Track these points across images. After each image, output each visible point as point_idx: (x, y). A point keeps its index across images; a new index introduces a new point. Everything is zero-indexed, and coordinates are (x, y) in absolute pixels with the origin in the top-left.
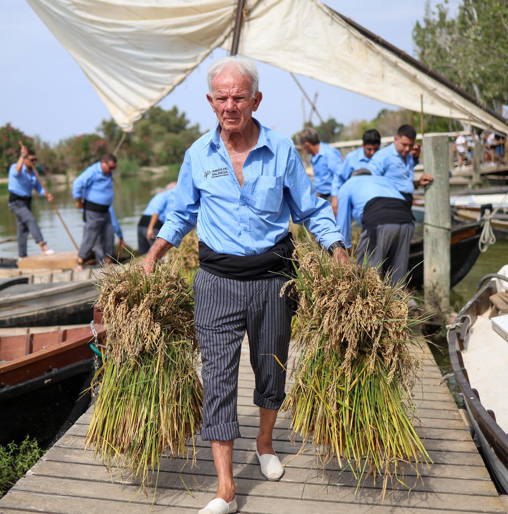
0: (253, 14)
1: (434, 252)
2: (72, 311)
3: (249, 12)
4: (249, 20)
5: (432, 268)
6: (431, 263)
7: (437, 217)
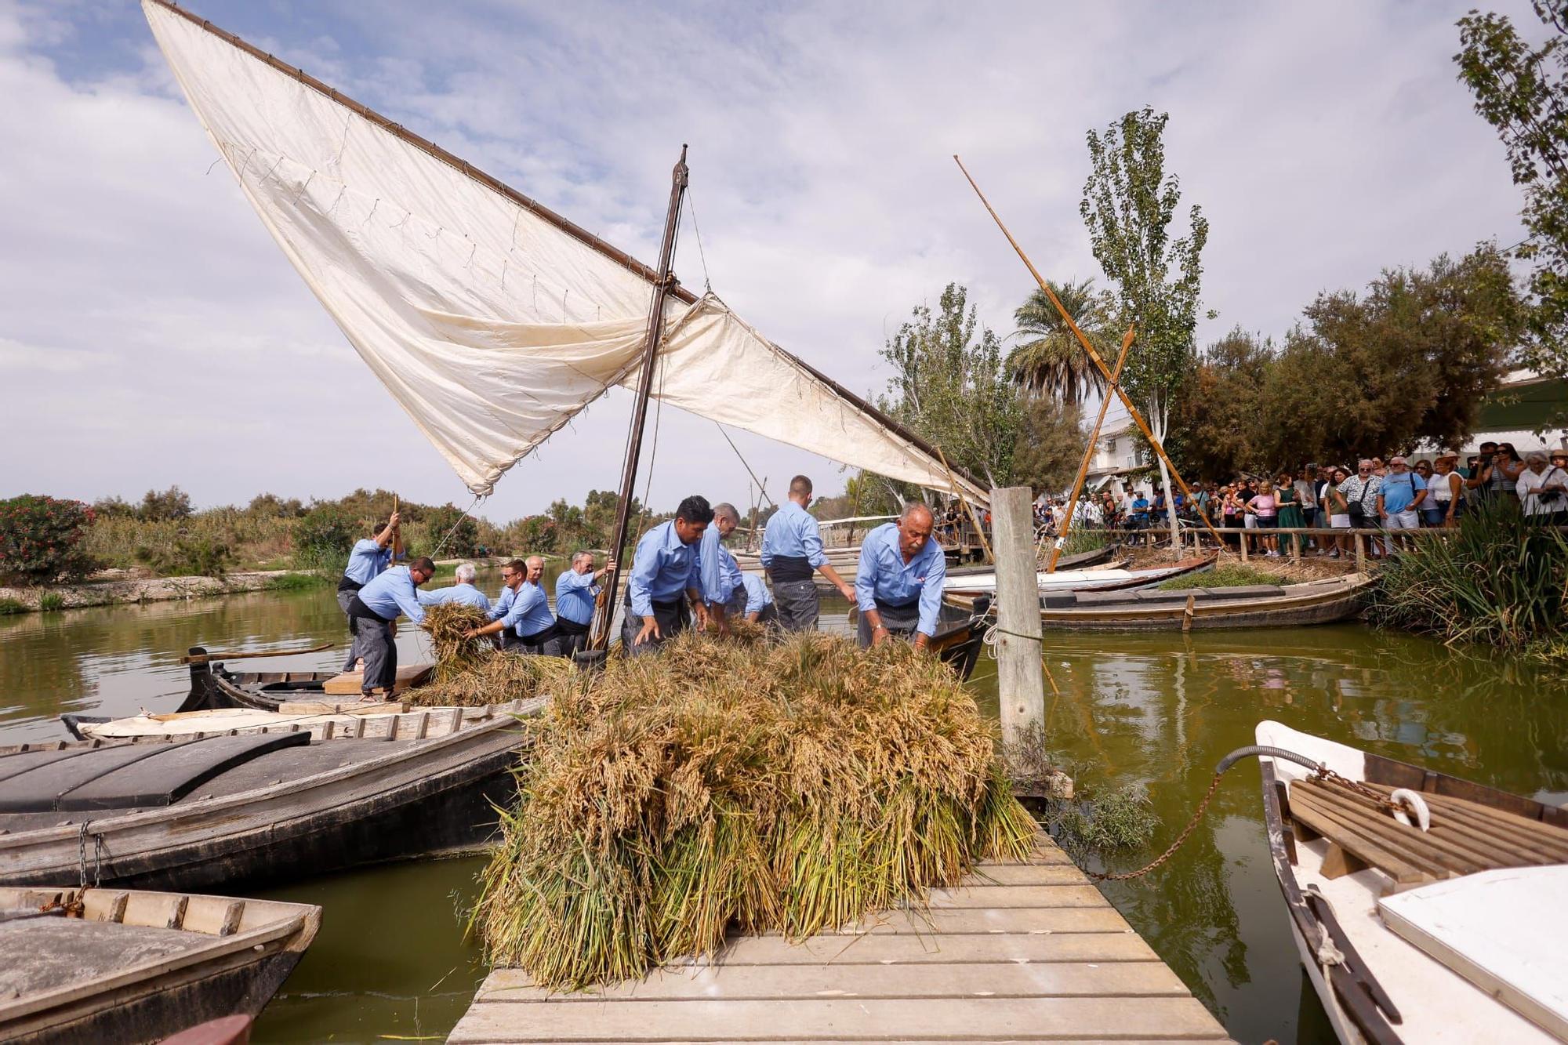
0: (674, 343)
1: (1018, 678)
2: (350, 818)
3: (667, 340)
4: (669, 351)
5: (1018, 706)
6: (1014, 697)
7: (1023, 621)
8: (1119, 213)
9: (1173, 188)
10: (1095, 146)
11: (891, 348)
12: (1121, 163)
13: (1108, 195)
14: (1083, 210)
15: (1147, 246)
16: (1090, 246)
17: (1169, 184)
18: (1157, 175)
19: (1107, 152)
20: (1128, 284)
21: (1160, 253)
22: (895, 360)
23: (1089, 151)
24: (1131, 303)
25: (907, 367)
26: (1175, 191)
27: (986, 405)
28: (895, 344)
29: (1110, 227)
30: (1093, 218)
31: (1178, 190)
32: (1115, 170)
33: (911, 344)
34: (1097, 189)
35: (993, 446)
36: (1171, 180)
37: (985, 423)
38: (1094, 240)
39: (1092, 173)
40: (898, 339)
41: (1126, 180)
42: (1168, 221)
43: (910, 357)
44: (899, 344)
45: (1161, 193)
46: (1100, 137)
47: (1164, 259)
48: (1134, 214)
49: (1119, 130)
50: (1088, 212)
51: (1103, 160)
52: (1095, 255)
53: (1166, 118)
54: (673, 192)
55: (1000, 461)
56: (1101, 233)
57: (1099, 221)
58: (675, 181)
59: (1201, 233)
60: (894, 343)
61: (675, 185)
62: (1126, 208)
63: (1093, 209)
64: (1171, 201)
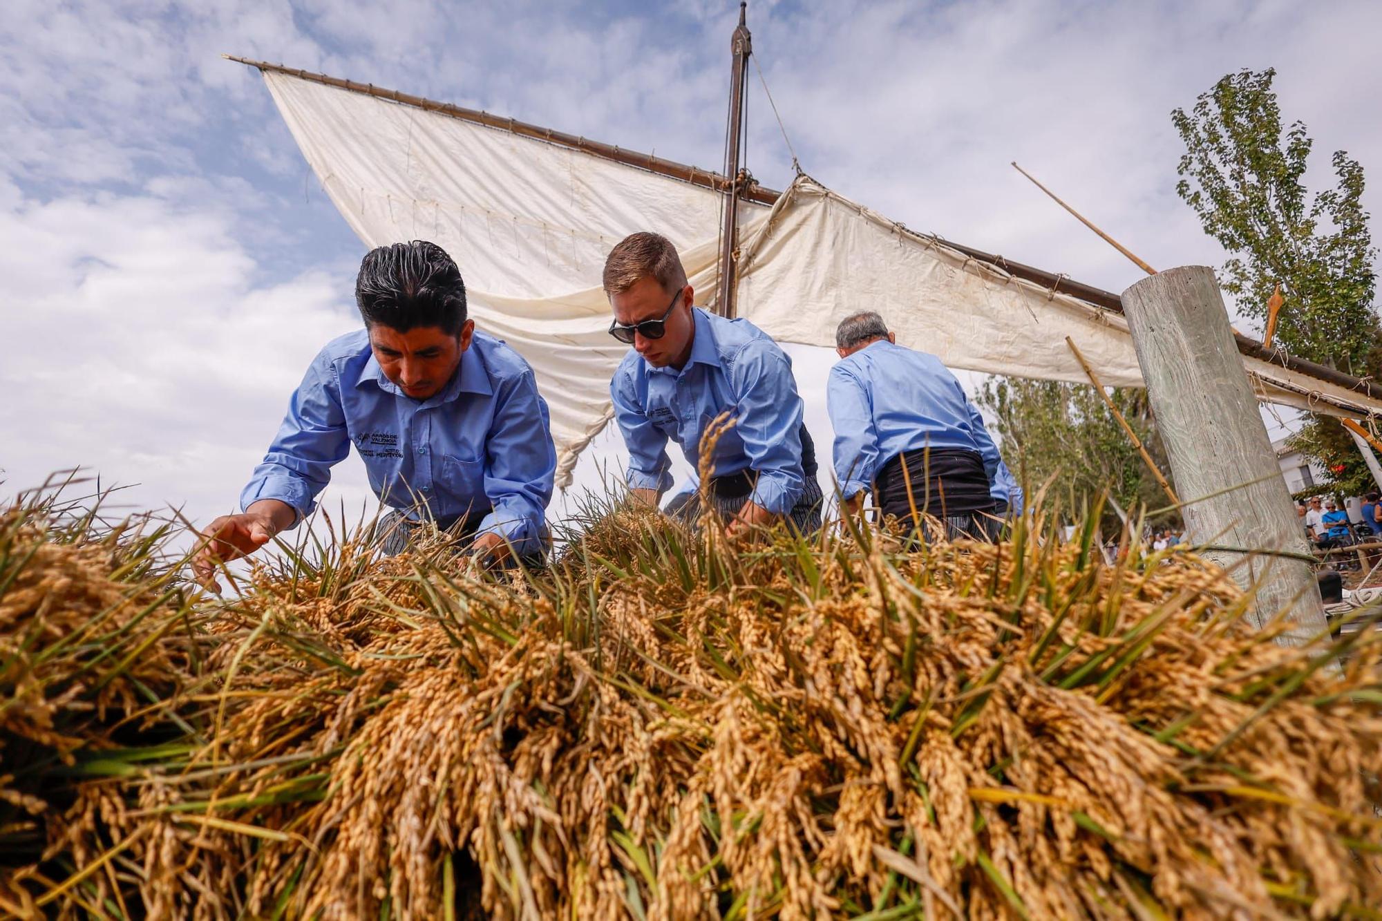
8: (1231, 183)
9: (1299, 136)
10: (1183, 123)
11: (980, 395)
12: (1221, 129)
13: (1210, 169)
14: (1181, 192)
15: (1277, 207)
16: (1200, 224)
17: (1293, 134)
18: (1273, 128)
19: (1199, 128)
20: (1260, 251)
21: (1299, 208)
22: (986, 406)
23: (1178, 130)
24: (1269, 272)
25: (1000, 411)
26: (1304, 139)
27: (1096, 427)
28: (984, 390)
29: (1221, 197)
30: (1197, 195)
31: (1307, 136)
32: (1214, 138)
33: (1002, 390)
34: (1196, 166)
35: (1112, 471)
36: (1295, 129)
37: (1098, 449)
38: (1203, 216)
39: (1185, 151)
40: (987, 385)
41: (1231, 145)
42: (1302, 171)
43: (1002, 401)
44: (988, 389)
45: (1284, 144)
46: (1189, 113)
47: (1306, 214)
48: (1252, 178)
49: (1211, 101)
50: (1188, 193)
51: (1196, 135)
52: (1207, 231)
53: (1271, 73)
54: (734, 68)
55: (1125, 486)
56: (1210, 206)
57: (1205, 195)
58: (734, 51)
59: (1354, 180)
60: (982, 390)
61: (735, 58)
62: (1238, 176)
63: (1195, 185)
64: (1300, 151)
